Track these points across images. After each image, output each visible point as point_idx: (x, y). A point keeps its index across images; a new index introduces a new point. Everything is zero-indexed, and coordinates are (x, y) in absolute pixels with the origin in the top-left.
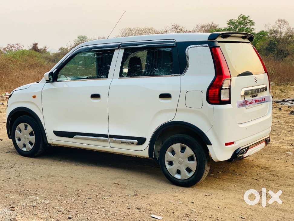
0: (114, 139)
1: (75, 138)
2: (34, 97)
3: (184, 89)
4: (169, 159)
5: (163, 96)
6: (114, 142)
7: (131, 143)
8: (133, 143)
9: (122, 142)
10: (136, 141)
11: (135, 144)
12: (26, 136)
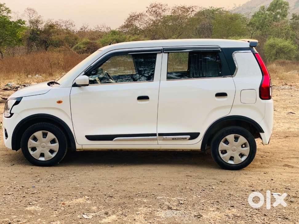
0: (164, 137)
1: (115, 140)
2: (59, 102)
3: (239, 89)
4: (223, 148)
5: (219, 95)
6: (164, 140)
7: (184, 139)
8: (186, 138)
9: (173, 139)
10: (189, 136)
11: (188, 139)
12: (45, 144)
